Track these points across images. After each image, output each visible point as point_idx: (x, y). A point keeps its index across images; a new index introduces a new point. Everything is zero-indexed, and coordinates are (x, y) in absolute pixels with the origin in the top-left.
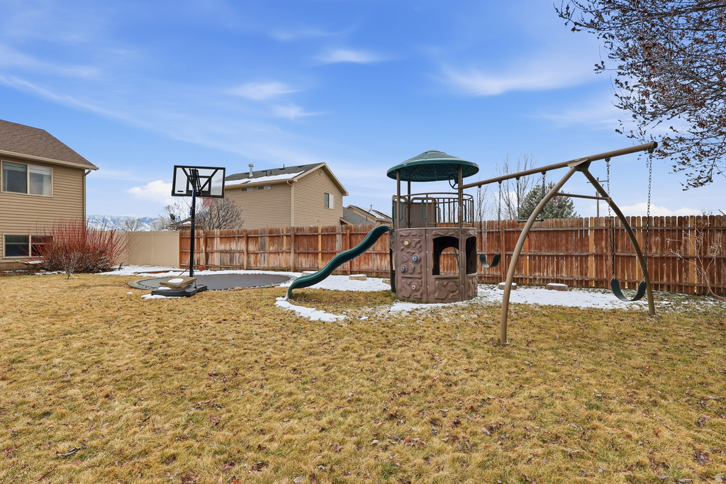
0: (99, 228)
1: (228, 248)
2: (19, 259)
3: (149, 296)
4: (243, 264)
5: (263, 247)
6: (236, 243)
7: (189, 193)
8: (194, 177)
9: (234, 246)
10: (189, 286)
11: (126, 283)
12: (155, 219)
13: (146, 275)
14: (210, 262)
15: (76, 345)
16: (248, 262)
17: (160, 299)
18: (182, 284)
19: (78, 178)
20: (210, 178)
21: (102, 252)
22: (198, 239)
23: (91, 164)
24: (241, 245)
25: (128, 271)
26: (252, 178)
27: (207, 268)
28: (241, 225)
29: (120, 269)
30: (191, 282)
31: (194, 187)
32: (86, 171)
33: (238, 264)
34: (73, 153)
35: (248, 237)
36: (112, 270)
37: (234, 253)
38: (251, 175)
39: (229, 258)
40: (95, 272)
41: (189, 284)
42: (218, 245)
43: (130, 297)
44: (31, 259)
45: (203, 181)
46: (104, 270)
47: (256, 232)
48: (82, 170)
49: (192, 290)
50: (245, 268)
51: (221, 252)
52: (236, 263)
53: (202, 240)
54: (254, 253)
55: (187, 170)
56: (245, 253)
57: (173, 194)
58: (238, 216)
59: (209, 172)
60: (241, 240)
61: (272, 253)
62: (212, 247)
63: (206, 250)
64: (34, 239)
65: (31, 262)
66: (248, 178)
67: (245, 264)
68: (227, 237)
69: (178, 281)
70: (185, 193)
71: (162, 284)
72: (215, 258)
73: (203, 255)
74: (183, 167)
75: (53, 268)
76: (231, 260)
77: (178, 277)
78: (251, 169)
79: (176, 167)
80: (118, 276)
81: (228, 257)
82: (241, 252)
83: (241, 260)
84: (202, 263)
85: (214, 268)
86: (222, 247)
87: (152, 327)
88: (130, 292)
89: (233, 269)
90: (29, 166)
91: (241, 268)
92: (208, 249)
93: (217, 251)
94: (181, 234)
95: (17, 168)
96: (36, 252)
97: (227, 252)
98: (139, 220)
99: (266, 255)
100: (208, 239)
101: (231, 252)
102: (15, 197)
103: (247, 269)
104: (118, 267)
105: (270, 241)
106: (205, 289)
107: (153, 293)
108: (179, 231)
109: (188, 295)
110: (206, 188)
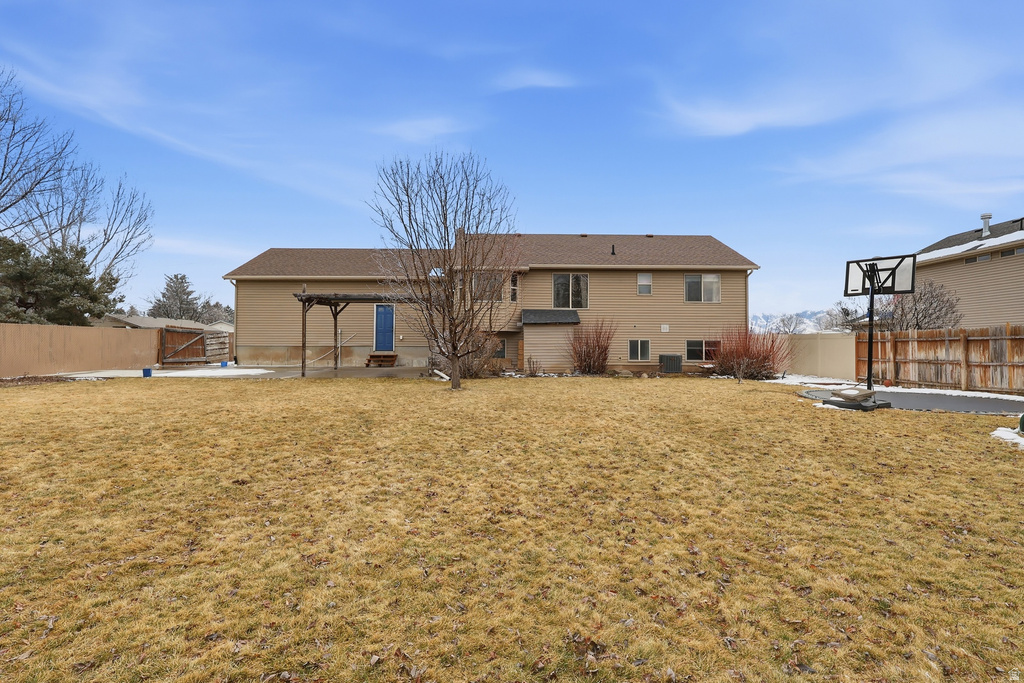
0: (762, 330)
1: (931, 356)
2: (696, 363)
3: (820, 405)
4: (959, 381)
5: (998, 356)
6: (947, 350)
7: (865, 291)
8: (871, 272)
9: (942, 354)
10: (866, 400)
11: (794, 391)
12: (819, 313)
13: (814, 386)
14: (901, 376)
15: (769, 428)
16: (970, 379)
17: (833, 409)
18: (858, 396)
19: (742, 280)
20: (893, 271)
21: (766, 358)
22: (883, 343)
23: (753, 264)
24: (957, 353)
25: (792, 380)
26: (987, 237)
27: (897, 384)
28: (958, 321)
29: (783, 377)
30: (869, 396)
31: (872, 284)
32: (749, 272)
33: (951, 382)
34: (736, 254)
35: (968, 341)
36: (775, 378)
37: (943, 364)
38: (986, 233)
39: (933, 371)
40: (758, 379)
41: (867, 397)
42: (914, 352)
43: (802, 405)
44: (706, 363)
45: (883, 276)
46: (768, 378)
47: (983, 332)
48: (745, 271)
49: (870, 403)
50: (963, 387)
51: (920, 362)
52: (946, 378)
53: (889, 346)
54: (979, 366)
55: (863, 264)
56: (963, 365)
57: (846, 294)
58: (952, 306)
59: (893, 263)
60: (954, 345)
61: (1018, 367)
62: (906, 354)
63: (895, 358)
64: (708, 344)
65: (706, 366)
66: (980, 238)
67: (963, 381)
68: (931, 341)
69: (854, 393)
70: (860, 291)
71: (834, 394)
72: (912, 372)
73: (890, 367)
74: (858, 262)
75: (722, 374)
76: (938, 374)
77: (852, 389)
78: (986, 223)
79: (848, 263)
80: (784, 385)
81: (931, 371)
82: (957, 363)
83: (956, 375)
84: (890, 376)
85: (909, 384)
86: (922, 355)
87: (827, 428)
88: (800, 400)
89: (941, 388)
90: (703, 276)
91: (956, 386)
92: (898, 357)
93: (913, 361)
94: (858, 337)
95: (692, 278)
96: (709, 356)
97: (929, 362)
98: (797, 315)
99: (1006, 369)
100: (899, 344)
101: (937, 363)
102: (693, 306)
103: (967, 389)
104: (781, 375)
105: (1013, 348)
106: (888, 406)
107: (825, 402)
108: (854, 333)
109: (865, 409)
110: (889, 284)
